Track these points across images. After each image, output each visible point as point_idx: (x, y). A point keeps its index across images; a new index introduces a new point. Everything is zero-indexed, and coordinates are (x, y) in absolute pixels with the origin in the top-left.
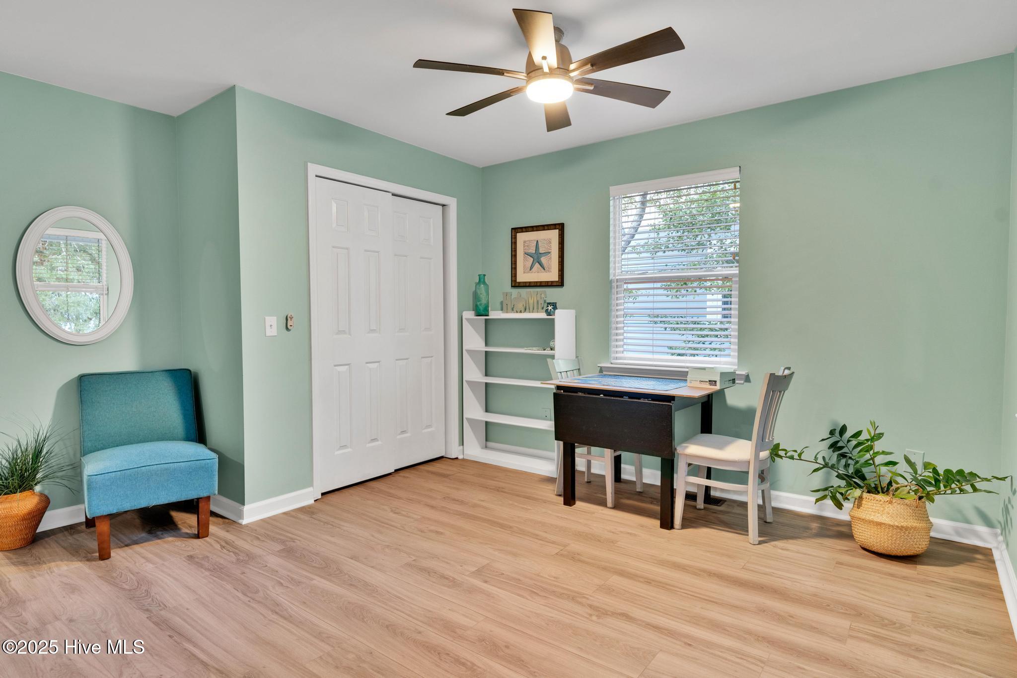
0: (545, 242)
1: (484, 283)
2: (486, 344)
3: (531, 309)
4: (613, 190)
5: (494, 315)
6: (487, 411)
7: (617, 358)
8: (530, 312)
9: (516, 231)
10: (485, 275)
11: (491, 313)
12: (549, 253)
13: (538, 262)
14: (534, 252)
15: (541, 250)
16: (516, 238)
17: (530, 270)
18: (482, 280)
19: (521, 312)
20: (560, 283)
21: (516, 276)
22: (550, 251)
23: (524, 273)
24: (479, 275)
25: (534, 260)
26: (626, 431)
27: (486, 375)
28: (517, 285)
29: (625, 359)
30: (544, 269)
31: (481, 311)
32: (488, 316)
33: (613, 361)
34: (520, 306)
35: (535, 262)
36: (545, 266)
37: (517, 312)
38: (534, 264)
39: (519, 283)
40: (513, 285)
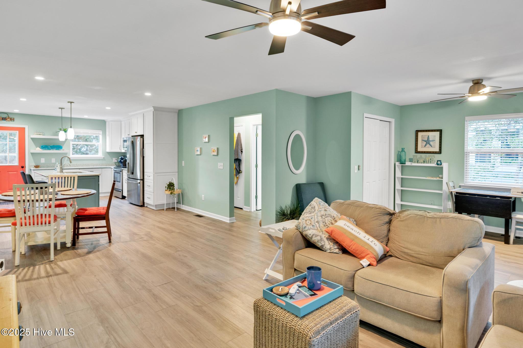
0: (432, 136)
1: (404, 151)
2: (402, 175)
3: (427, 162)
4: (467, 118)
5: (408, 164)
6: (401, 201)
7: (466, 182)
8: (426, 163)
9: (417, 131)
10: (404, 148)
11: (406, 163)
12: (434, 140)
13: (429, 144)
14: (427, 140)
15: (430, 139)
16: (418, 134)
17: (425, 147)
18: (403, 150)
19: (422, 163)
20: (440, 152)
21: (417, 149)
22: (435, 140)
23: (422, 148)
24: (402, 148)
25: (426, 143)
26: (490, 209)
27: (402, 187)
28: (418, 152)
29: (471, 183)
30: (432, 147)
31: (402, 163)
32: (405, 164)
33: (465, 183)
34: (422, 161)
35: (427, 144)
36: (432, 145)
37: (420, 163)
38: (426, 144)
39: (419, 151)
40: (416, 152)
